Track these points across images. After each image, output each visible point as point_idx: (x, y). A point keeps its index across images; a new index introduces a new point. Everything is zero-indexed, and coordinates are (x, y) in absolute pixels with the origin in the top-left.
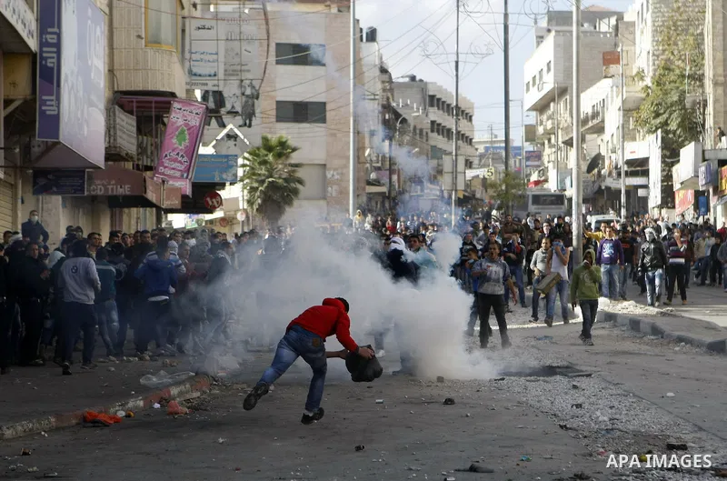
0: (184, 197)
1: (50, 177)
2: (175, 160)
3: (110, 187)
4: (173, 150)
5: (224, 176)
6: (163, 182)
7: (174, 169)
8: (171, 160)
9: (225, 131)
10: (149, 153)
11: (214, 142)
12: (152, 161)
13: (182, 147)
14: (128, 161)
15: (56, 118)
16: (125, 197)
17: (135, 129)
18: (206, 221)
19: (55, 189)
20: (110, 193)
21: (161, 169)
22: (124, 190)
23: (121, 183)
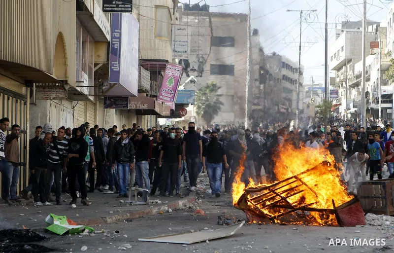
0: (172, 110)
1: (112, 100)
2: (168, 93)
3: (138, 105)
4: (167, 88)
5: (189, 100)
6: (163, 103)
7: (167, 97)
8: (165, 92)
9: (189, 79)
10: (154, 89)
11: (184, 84)
12: (156, 93)
13: (171, 86)
14: (145, 92)
15: (118, 72)
16: (145, 110)
17: (149, 78)
18: (176, 122)
19: (114, 106)
20: (138, 108)
21: (161, 97)
22: (145, 107)
23: (143, 104)
